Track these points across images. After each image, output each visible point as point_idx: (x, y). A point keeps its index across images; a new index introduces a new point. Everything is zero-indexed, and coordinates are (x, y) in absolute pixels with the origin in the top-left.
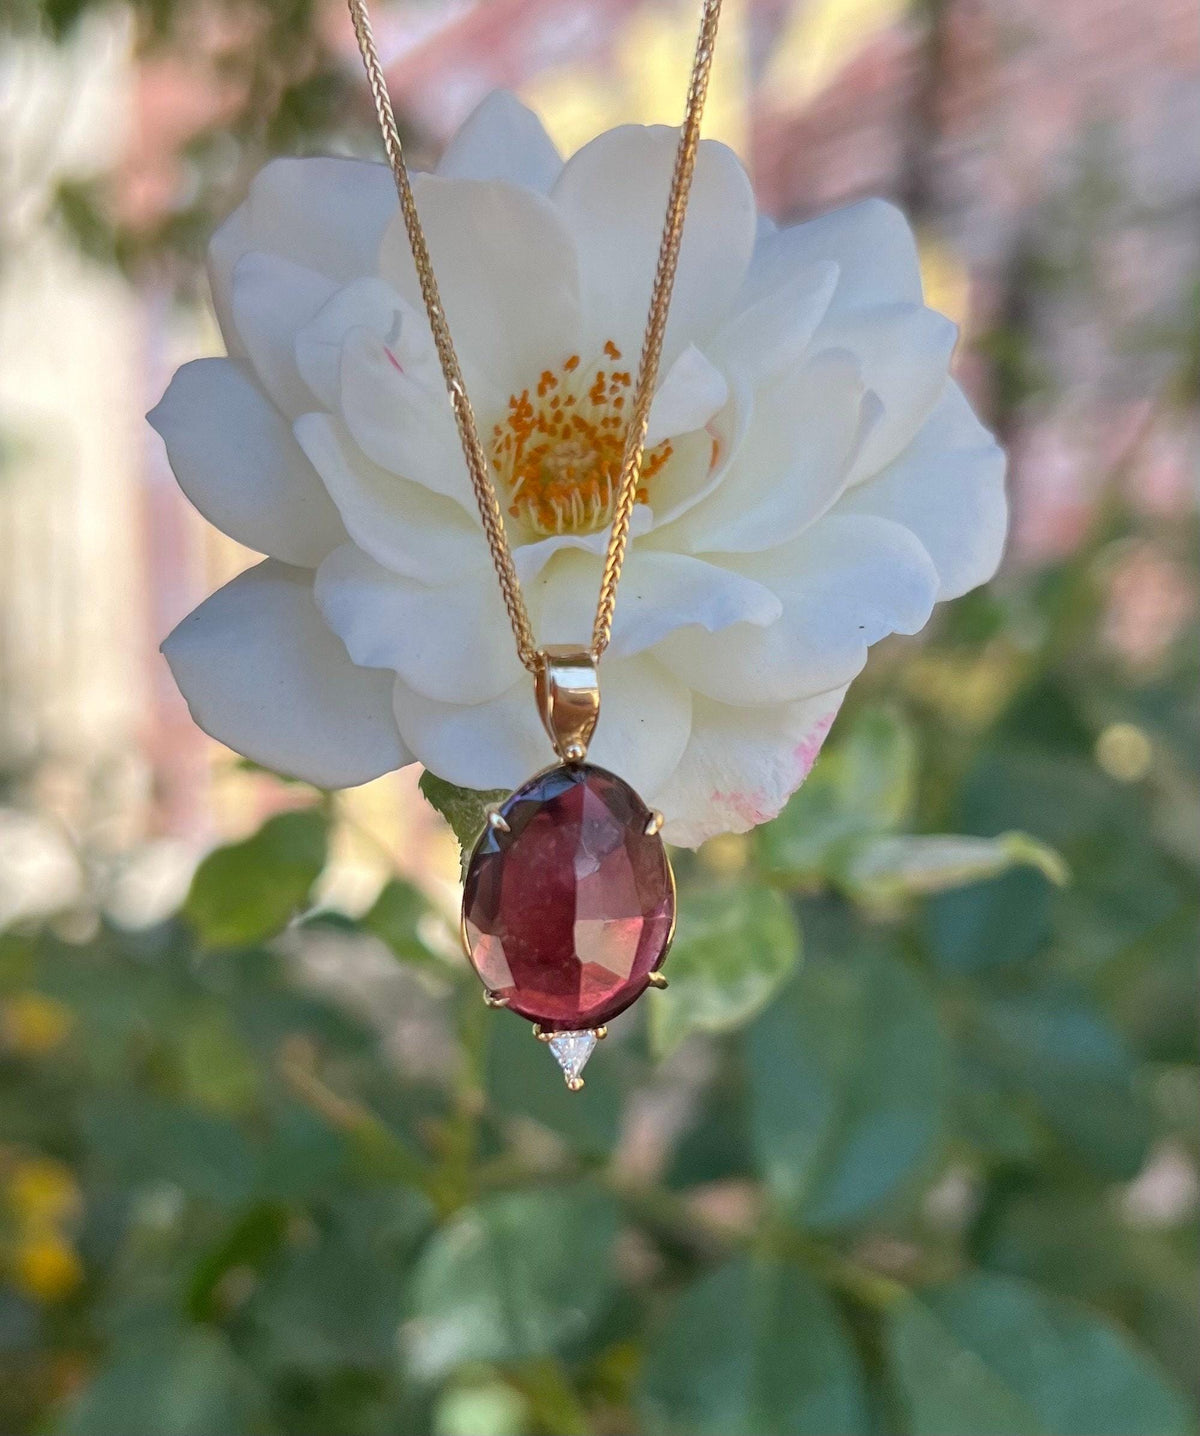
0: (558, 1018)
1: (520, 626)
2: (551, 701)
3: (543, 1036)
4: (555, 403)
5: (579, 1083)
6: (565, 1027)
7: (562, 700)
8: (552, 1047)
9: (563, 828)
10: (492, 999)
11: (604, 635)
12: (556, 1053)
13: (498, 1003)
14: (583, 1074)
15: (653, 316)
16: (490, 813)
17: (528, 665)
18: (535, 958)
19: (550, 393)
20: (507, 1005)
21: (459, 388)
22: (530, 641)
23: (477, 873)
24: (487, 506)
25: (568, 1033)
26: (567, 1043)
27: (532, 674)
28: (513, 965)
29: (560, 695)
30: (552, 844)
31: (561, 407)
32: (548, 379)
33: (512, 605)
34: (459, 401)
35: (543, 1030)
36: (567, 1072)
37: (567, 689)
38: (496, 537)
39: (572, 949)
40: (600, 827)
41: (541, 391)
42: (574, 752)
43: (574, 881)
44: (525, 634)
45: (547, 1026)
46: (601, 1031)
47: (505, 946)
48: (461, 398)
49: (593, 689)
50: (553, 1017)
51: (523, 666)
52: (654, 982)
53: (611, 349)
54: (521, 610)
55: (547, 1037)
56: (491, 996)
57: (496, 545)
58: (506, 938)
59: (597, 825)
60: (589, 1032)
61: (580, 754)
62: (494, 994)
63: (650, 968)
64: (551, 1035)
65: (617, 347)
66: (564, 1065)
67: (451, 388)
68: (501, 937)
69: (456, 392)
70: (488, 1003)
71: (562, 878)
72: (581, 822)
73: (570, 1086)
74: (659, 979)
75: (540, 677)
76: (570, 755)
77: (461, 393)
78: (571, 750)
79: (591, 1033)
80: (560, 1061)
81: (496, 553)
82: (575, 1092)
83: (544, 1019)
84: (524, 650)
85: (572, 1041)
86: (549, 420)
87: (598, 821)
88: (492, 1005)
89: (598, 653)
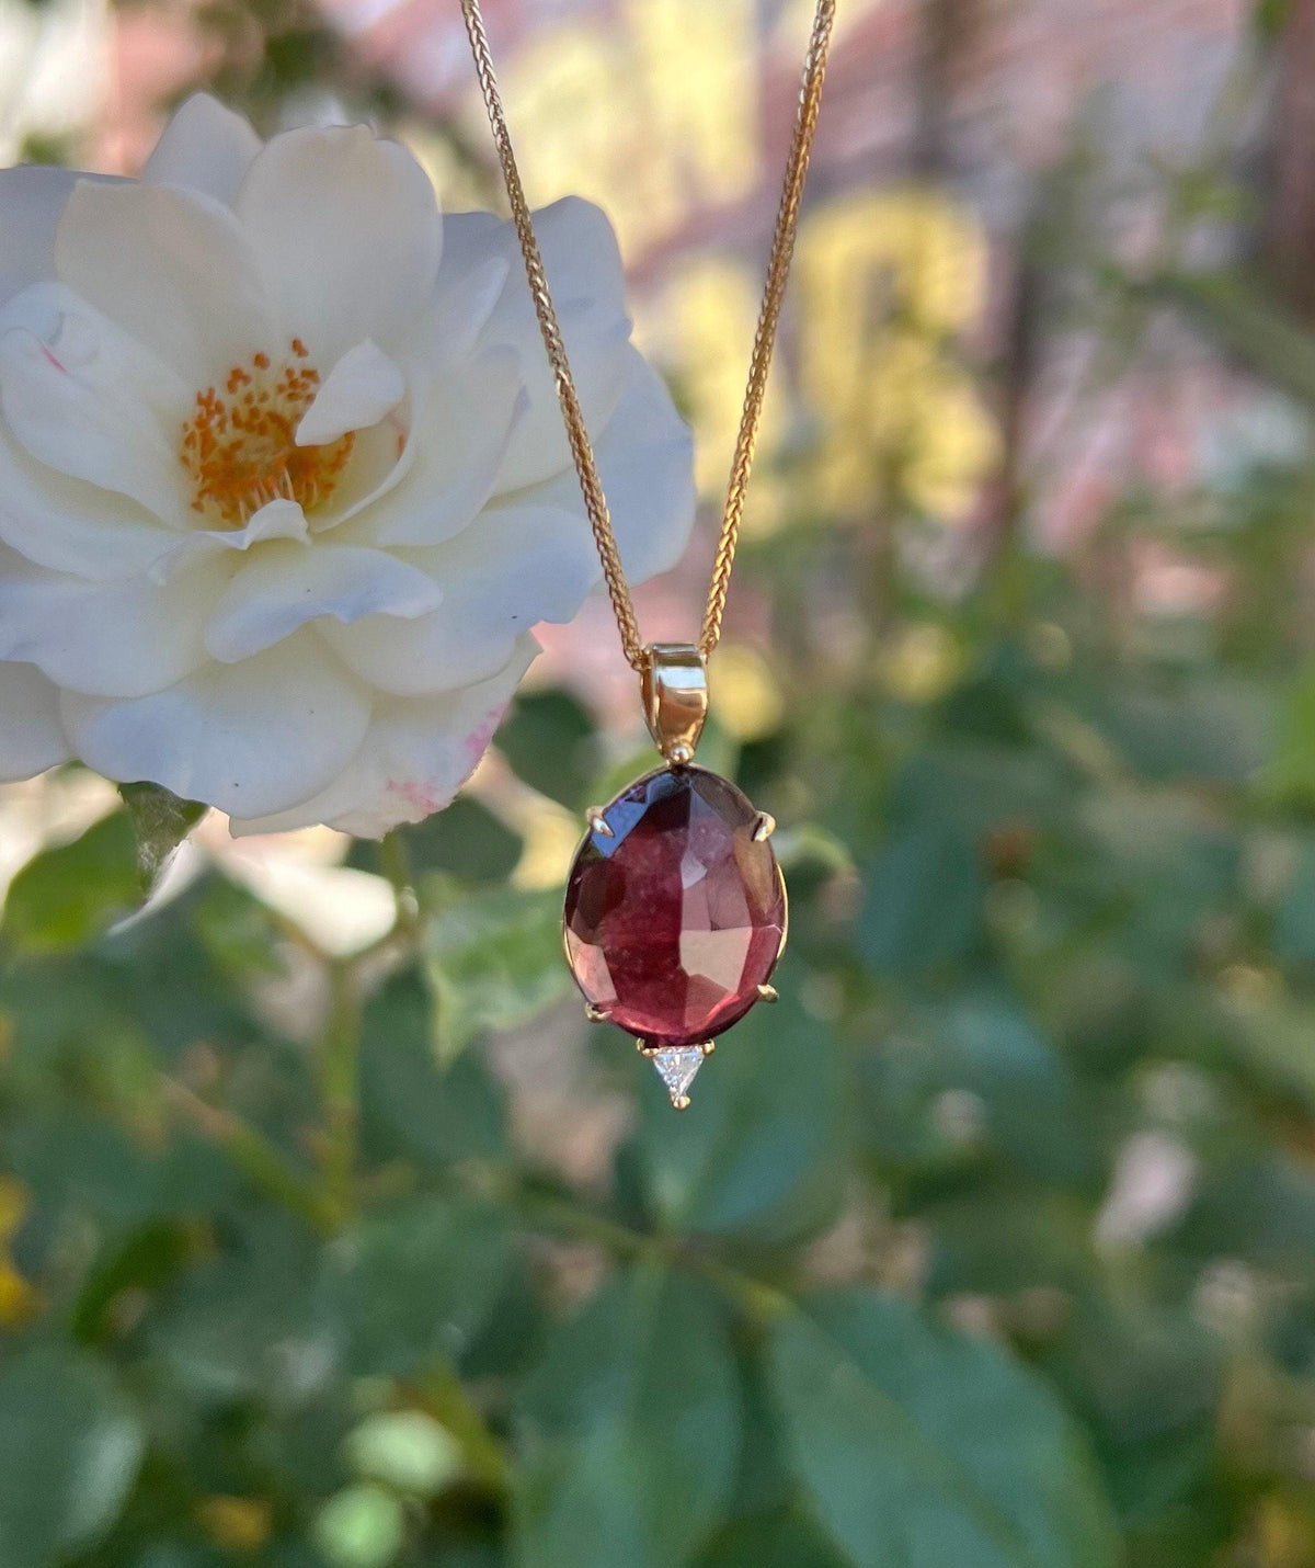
0: (663, 1033)
1: (626, 624)
2: (656, 701)
3: (647, 1051)
4: (248, 399)
5: (685, 1101)
6: (671, 1042)
7: (669, 699)
8: (656, 1063)
9: (668, 834)
10: (595, 1013)
11: (713, 634)
12: (661, 1070)
13: (601, 1016)
14: (689, 1092)
15: (766, 304)
16: (594, 817)
17: (634, 664)
18: (638, 970)
19: (242, 389)
20: (609, 1019)
21: (564, 376)
22: (636, 640)
23: (579, 880)
24: (593, 499)
25: (673, 1048)
26: (673, 1059)
27: (638, 674)
28: (616, 977)
29: (666, 694)
30: (657, 851)
31: (255, 403)
32: (237, 376)
33: (618, 602)
34: (565, 390)
35: (647, 1046)
36: (673, 1089)
37: (676, 689)
38: (602, 531)
39: (677, 961)
40: (707, 832)
41: (231, 387)
42: (680, 755)
43: (680, 891)
44: (631, 631)
45: (652, 1041)
46: (709, 1047)
47: (607, 956)
48: (566, 386)
49: (701, 688)
50: (658, 1031)
51: (628, 664)
52: (764, 996)
53: (297, 346)
54: (628, 608)
55: (651, 1052)
56: (593, 1009)
57: (602, 540)
58: (608, 948)
59: (703, 831)
60: (696, 1047)
61: (686, 757)
62: (596, 1007)
63: (760, 980)
64: (655, 1051)
65: (305, 344)
66: (669, 1082)
67: (558, 376)
68: (603, 947)
69: (563, 380)
70: (590, 1016)
71: (667, 885)
72: (688, 827)
73: (676, 1104)
74: (770, 993)
75: (646, 675)
76: (677, 758)
77: (567, 382)
78: (677, 751)
79: (698, 1049)
80: (666, 1078)
81: (602, 547)
82: (679, 1110)
83: (647, 1033)
84: (630, 648)
85: (677, 1058)
86: (244, 415)
87: (705, 828)
88: (595, 1020)
89: (707, 652)
